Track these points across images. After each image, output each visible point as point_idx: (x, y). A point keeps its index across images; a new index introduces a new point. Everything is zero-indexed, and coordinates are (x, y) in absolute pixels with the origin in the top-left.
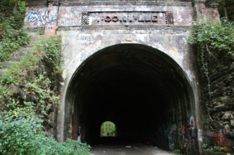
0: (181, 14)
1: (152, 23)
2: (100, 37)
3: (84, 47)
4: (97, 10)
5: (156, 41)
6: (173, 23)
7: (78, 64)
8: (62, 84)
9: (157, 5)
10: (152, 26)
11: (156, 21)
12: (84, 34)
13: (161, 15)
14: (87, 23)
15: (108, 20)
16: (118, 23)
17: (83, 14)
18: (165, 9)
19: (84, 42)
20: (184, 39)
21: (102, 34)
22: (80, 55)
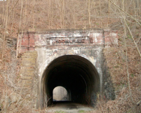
0: (97, 37)
1: (81, 44)
2: (56, 52)
3: (48, 57)
4: (54, 36)
5: (83, 53)
6: (92, 43)
7: (46, 65)
8: (39, 75)
9: (85, 33)
10: (81, 45)
11: (84, 42)
12: (48, 50)
13: (87, 38)
14: (49, 44)
15: (60, 42)
16: (65, 43)
17: (47, 39)
18: (89, 35)
19: (48, 54)
20: (97, 52)
21: (57, 50)
22: (47, 61)
